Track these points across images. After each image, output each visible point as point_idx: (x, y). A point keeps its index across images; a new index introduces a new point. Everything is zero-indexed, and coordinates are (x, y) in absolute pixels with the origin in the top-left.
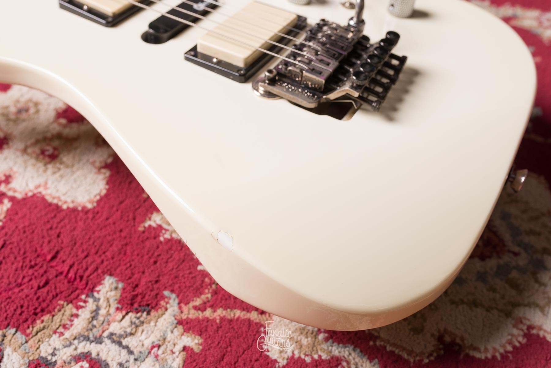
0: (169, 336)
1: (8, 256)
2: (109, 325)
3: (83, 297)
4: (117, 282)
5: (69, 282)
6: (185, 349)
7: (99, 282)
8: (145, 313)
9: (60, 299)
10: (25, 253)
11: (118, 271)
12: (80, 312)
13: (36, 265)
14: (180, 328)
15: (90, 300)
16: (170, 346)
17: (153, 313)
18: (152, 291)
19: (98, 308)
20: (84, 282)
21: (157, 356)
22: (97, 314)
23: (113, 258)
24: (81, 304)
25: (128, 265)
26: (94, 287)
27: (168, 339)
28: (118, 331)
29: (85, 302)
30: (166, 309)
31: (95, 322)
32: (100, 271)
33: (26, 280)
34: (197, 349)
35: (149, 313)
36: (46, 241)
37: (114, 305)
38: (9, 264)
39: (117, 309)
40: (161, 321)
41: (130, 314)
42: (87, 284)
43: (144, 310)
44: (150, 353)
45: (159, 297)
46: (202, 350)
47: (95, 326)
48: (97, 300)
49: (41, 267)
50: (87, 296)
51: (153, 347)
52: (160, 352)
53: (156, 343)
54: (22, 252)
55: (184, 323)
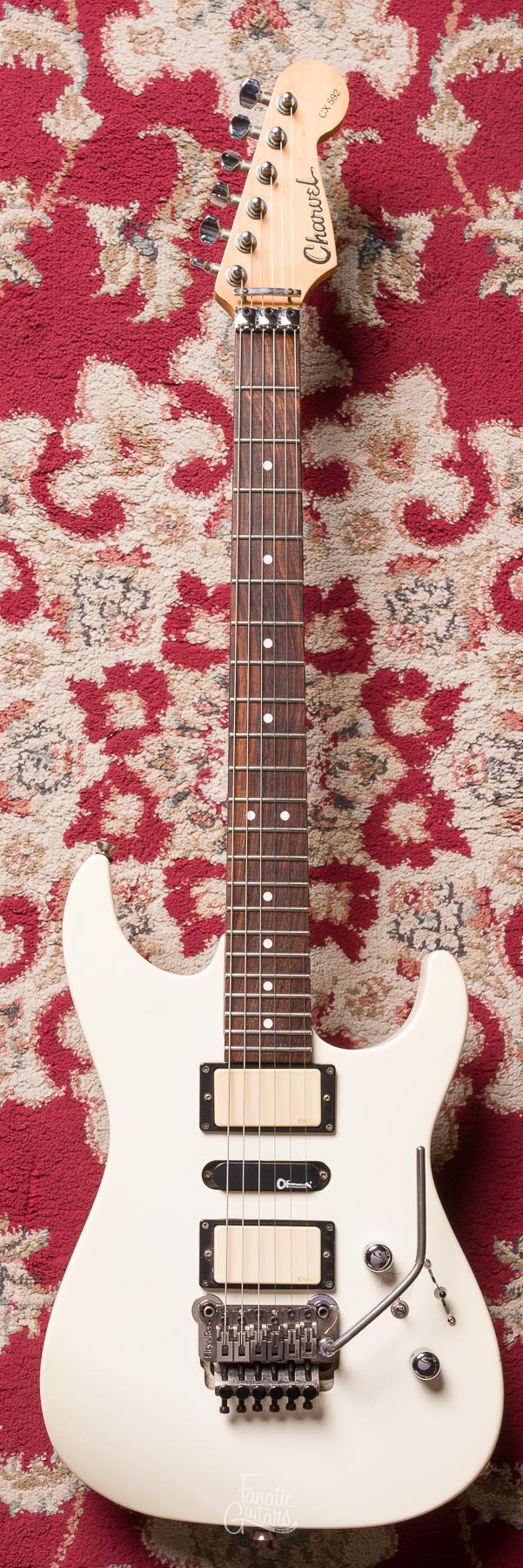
0: (28, 1311)
1: (18, 1142)
2: (11, 1261)
3: (20, 1226)
4: (48, 1240)
5: (25, 1205)
6: (26, 1327)
7: (37, 1228)
8: (33, 1281)
9: (8, 1212)
10: (28, 1151)
11: (58, 1233)
12: (8, 1233)
13: (23, 1170)
14: (40, 1313)
15: (21, 1233)
16: (22, 1315)
17: (38, 1286)
18: (55, 1272)
19: (18, 1243)
20: (30, 1217)
21: (9, 1312)
22: (14, 1247)
23: (64, 1220)
24: (14, 1230)
25: (66, 1237)
26: (32, 1227)
27: (25, 1311)
28: (10, 1273)
29: (17, 1231)
30: (46, 1293)
31: (7, 1251)
32: (48, 1220)
33: (7, 1173)
34: (30, 1336)
35: (35, 1283)
36: (47, 1157)
37: (25, 1255)
38: (12, 1149)
39: (25, 1260)
40: (37, 1295)
41: (26, 1272)
42: (31, 1220)
43: (35, 1279)
44: (8, 1305)
45: (54, 1280)
46: (31, 1340)
47: (4, 1253)
48: (24, 1237)
49: (23, 1175)
50: (23, 1228)
51: (13, 1304)
52: (13, 1312)
53: (18, 1305)
54: (26, 1149)
55: (44, 1314)
